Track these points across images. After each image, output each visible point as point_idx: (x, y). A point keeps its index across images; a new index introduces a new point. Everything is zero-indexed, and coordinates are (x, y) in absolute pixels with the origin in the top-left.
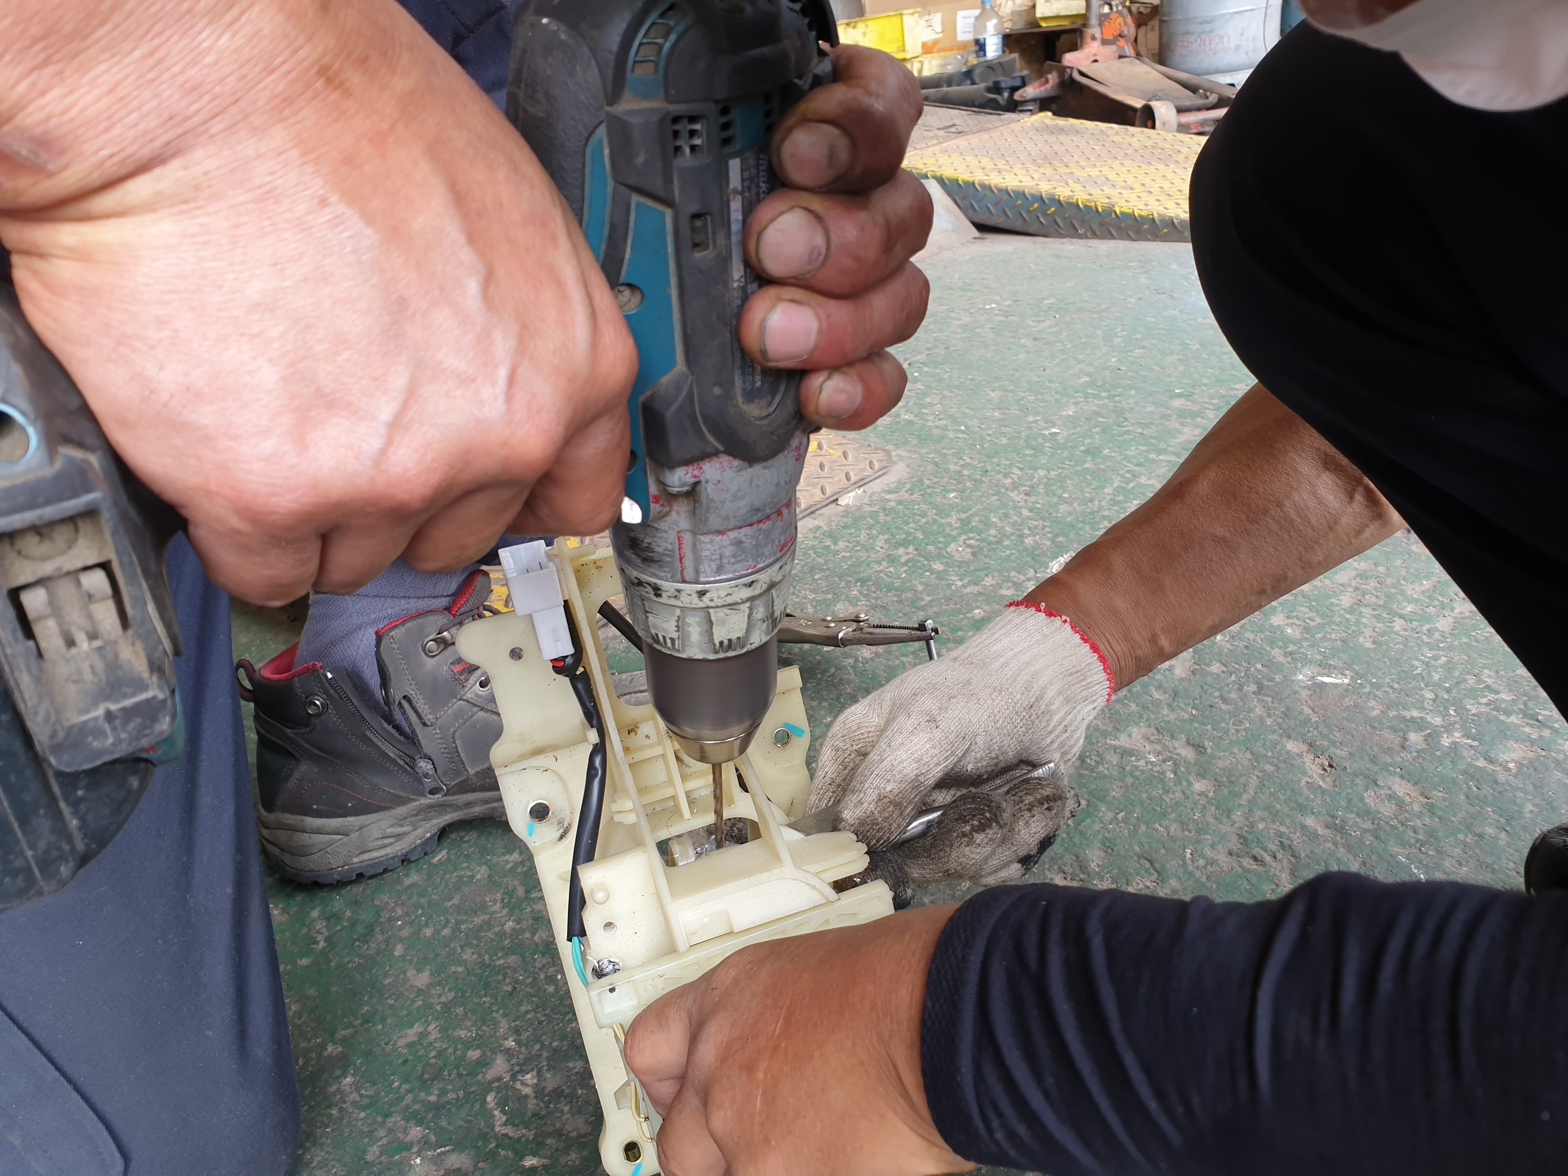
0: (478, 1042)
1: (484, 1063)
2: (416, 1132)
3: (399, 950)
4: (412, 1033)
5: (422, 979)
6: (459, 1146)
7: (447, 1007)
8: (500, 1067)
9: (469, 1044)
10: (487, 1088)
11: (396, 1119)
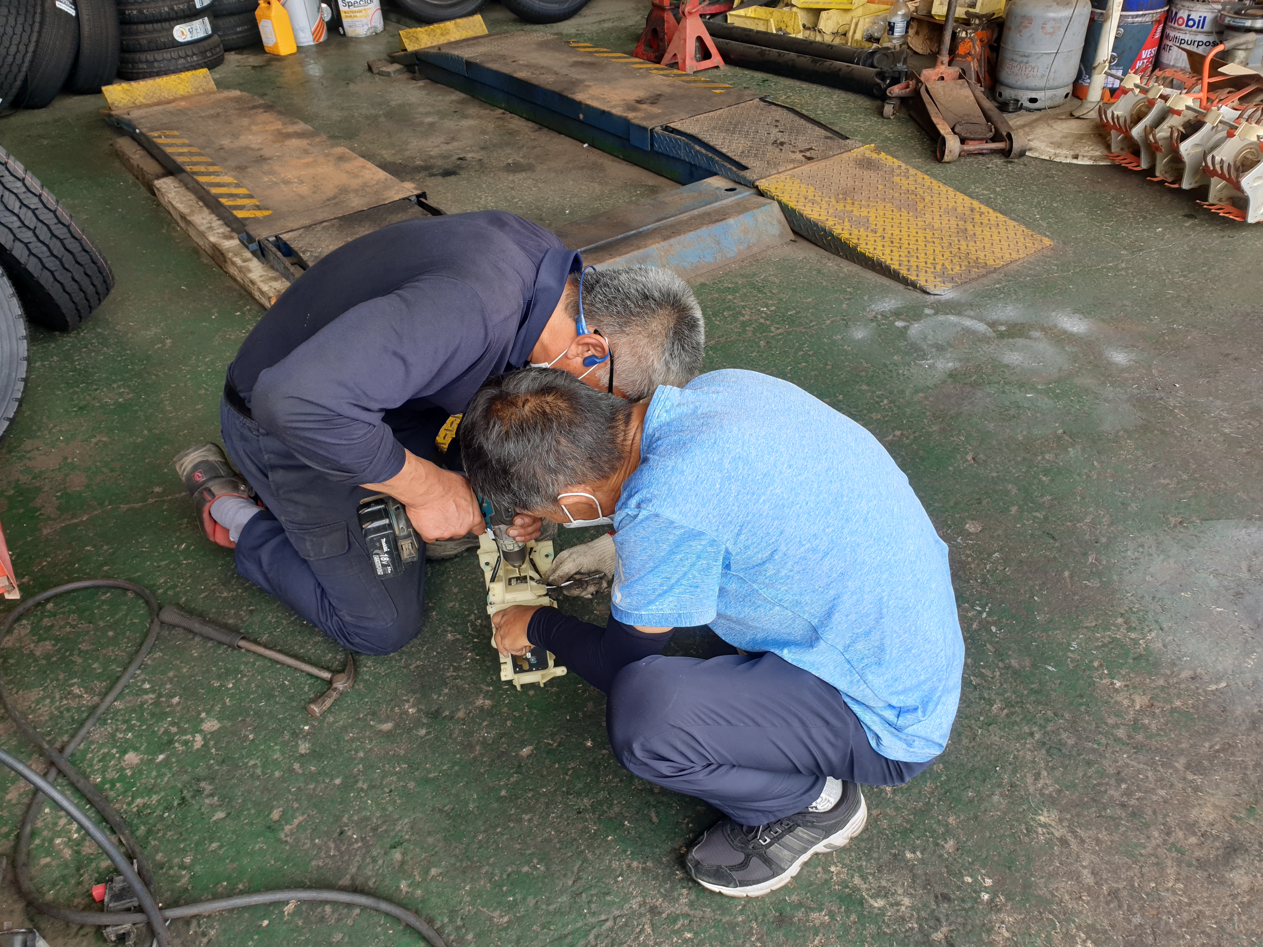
0: (468, 610)
1: (469, 615)
2: (450, 628)
3: (450, 581)
4: (451, 604)
5: (456, 590)
6: (459, 634)
7: (461, 599)
8: (472, 617)
9: (466, 610)
10: (469, 621)
11: (445, 625)
